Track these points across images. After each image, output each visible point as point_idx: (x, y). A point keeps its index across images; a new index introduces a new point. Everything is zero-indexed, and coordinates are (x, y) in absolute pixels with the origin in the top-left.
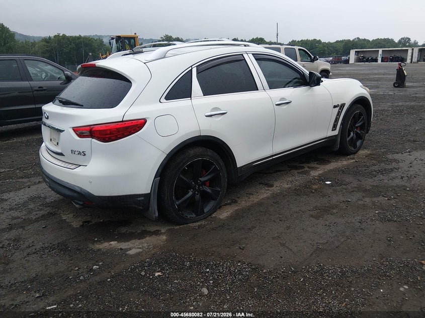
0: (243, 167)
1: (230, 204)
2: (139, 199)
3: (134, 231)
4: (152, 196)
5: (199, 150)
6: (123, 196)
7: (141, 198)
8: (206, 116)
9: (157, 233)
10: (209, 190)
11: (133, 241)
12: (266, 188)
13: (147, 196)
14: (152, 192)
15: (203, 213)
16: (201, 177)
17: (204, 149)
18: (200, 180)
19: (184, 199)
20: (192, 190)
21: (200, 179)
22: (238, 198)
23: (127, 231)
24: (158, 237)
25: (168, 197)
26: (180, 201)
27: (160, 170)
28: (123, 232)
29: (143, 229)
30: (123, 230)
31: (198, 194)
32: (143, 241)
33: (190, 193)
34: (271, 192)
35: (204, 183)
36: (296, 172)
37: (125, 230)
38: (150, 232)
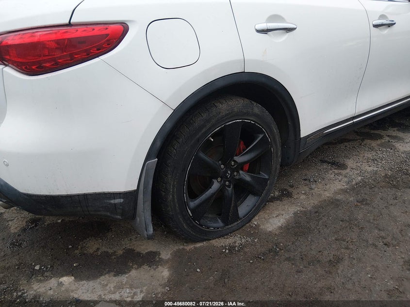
0: (308, 136)
1: (279, 198)
2: (112, 201)
3: (110, 251)
4: (141, 196)
5: (237, 104)
6: (78, 195)
7: (117, 201)
8: (258, 31)
9: (151, 259)
10: (247, 178)
11: (104, 279)
12: (336, 171)
13: (130, 197)
14: (142, 188)
15: (236, 217)
16: (236, 156)
17: (247, 101)
18: (235, 161)
19: (204, 197)
20: (219, 179)
21: (236, 158)
22: (292, 186)
23: (98, 249)
24: (152, 272)
25: (173, 196)
26: (197, 201)
27: (159, 144)
28: (91, 251)
29: (128, 247)
30: (93, 246)
31: (229, 186)
32: (124, 278)
33: (216, 185)
34: (346, 179)
35: (241, 166)
36: (374, 144)
37: (94, 248)
38: (139, 254)
